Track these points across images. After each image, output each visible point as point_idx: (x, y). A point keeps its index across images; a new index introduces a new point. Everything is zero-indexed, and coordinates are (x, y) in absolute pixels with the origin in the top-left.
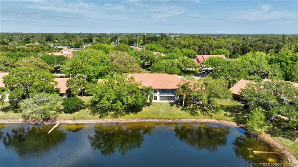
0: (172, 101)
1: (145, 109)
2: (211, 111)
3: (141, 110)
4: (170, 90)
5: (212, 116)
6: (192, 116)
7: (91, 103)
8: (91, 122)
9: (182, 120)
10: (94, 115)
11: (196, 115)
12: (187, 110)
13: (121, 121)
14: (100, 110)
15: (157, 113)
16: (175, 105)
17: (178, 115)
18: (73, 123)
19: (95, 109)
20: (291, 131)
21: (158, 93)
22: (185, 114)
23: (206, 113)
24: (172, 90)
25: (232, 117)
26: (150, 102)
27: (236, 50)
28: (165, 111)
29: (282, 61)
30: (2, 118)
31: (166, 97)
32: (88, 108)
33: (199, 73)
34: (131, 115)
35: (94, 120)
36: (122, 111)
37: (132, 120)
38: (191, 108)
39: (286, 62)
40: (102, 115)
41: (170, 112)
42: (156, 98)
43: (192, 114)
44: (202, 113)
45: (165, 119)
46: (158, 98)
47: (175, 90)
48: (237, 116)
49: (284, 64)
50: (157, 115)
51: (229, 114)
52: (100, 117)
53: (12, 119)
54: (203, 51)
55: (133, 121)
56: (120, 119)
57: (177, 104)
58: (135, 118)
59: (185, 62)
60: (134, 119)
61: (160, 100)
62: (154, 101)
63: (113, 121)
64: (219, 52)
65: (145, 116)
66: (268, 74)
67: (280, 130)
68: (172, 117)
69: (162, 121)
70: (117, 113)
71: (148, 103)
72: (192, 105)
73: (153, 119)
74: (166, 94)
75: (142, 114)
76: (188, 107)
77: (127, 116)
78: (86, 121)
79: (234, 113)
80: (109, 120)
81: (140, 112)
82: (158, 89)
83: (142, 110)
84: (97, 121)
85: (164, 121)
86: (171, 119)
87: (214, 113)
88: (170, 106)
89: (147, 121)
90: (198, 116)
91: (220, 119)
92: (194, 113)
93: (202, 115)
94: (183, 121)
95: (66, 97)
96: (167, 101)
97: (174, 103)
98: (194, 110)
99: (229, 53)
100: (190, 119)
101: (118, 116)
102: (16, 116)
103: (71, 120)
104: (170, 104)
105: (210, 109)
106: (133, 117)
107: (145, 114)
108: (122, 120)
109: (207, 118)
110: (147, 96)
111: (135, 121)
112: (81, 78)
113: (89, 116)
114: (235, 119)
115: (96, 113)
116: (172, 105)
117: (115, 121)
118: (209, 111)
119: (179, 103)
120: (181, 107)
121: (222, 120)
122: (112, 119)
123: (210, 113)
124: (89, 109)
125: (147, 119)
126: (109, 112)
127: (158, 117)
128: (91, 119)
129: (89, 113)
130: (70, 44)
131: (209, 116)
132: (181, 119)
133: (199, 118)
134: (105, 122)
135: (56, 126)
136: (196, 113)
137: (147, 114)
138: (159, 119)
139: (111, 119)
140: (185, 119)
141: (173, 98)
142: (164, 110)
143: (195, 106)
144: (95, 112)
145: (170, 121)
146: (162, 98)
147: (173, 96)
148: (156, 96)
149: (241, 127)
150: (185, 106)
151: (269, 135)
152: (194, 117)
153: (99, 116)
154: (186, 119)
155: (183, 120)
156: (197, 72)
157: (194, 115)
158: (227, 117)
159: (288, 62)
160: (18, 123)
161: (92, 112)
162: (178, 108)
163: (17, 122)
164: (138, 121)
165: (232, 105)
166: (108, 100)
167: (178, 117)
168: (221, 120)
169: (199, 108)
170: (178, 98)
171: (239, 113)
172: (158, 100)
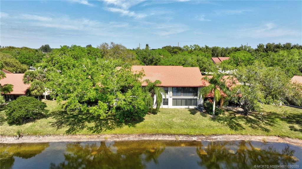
0: (192, 107)
1: (148, 118)
2: (264, 123)
3: (141, 120)
5: (269, 130)
6: (234, 131)
7: (60, 109)
8: (50, 141)
9: (216, 137)
10: (58, 128)
11: (239, 128)
12: (220, 120)
13: (105, 138)
14: (73, 119)
15: (170, 126)
16: (198, 113)
17: (207, 128)
18: (16, 142)
19: (65, 118)
21: (170, 93)
22: (218, 126)
23: (255, 125)
24: (193, 88)
26: (157, 108)
28: (183, 121)
31: (182, 100)
32: (53, 117)
34: (125, 127)
35: (56, 137)
36: (109, 122)
37: (125, 137)
38: (227, 118)
40: (73, 128)
41: (192, 124)
42: (166, 102)
43: (232, 127)
44: (249, 125)
45: (185, 135)
46: (170, 101)
47: (197, 88)
50: (171, 128)
51: (297, 126)
52: (68, 132)
55: (126, 139)
56: (104, 135)
57: (201, 110)
58: (132, 134)
60: (129, 135)
61: (173, 105)
62: (162, 106)
63: (91, 138)
65: (150, 130)
68: (197, 132)
69: (180, 138)
70: (100, 125)
71: (154, 110)
72: (227, 113)
73: (164, 134)
74: (183, 96)
75: (145, 126)
76: (220, 116)
77: (117, 130)
78: (41, 138)
81: (140, 123)
82: (170, 87)
83: (144, 119)
84: (61, 139)
85: (184, 139)
86: (197, 135)
88: (190, 114)
89: (153, 138)
90: (244, 131)
91: (285, 136)
92: (234, 125)
93: (250, 129)
94: (219, 139)
96: (184, 107)
97: (196, 109)
98: (233, 120)
100: (230, 136)
101: (101, 129)
103: (14, 136)
104: (190, 111)
105: (259, 119)
106: (128, 132)
107: (149, 126)
108: (108, 136)
109: (261, 134)
110: (153, 96)
111: (132, 139)
113: (48, 130)
115: (63, 125)
116: (193, 112)
117: (95, 138)
118: (258, 122)
119: (206, 109)
120: (209, 116)
121: (289, 137)
122: (90, 135)
123: (263, 126)
125: (153, 135)
126: (86, 123)
127: (173, 132)
128: (50, 135)
129: (51, 124)
131: (263, 130)
132: (214, 135)
133: (247, 134)
136: (238, 125)
137: (152, 127)
138: (174, 135)
139: (88, 134)
140: (221, 135)
141: (195, 102)
142: (182, 119)
143: (232, 114)
144: (62, 123)
145: (194, 139)
146: (176, 102)
147: (193, 99)
148: (167, 98)
150: (216, 114)
152: (237, 132)
153: (67, 129)
154: (224, 136)
155: (218, 137)
157: (236, 129)
158: (297, 132)
161: (56, 123)
162: (204, 118)
167: (209, 133)
168: (287, 138)
169: (239, 118)
170: (203, 101)
172: (170, 105)
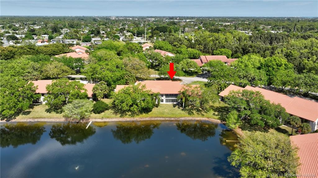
0: (175, 103)
1: (155, 110)
3: (151, 111)
4: (174, 95)
5: (204, 115)
6: (189, 115)
7: (112, 105)
9: (181, 118)
10: (116, 115)
11: (192, 114)
12: (186, 110)
14: (120, 111)
15: (163, 113)
16: (177, 106)
17: (178, 114)
18: (102, 121)
19: (116, 110)
20: (256, 126)
21: (164, 97)
22: (184, 113)
23: (199, 113)
24: (175, 94)
25: (218, 116)
26: (158, 104)
27: (238, 50)
28: (169, 111)
29: (270, 66)
30: (49, 118)
31: (170, 100)
33: (201, 73)
34: (144, 114)
35: (116, 119)
38: (189, 109)
39: (273, 67)
41: (173, 112)
42: (162, 101)
43: (189, 114)
44: (197, 113)
45: (169, 117)
46: (164, 100)
47: (177, 94)
48: (222, 115)
49: (271, 69)
51: (216, 113)
52: (121, 116)
53: (56, 118)
54: (208, 49)
55: (145, 119)
56: (136, 118)
58: (147, 117)
59: (189, 64)
61: (166, 102)
62: (161, 103)
64: (221, 52)
65: (155, 115)
66: (254, 78)
67: (249, 126)
68: (174, 116)
69: (167, 119)
70: (133, 114)
71: (156, 104)
72: (190, 107)
73: (160, 117)
74: (170, 98)
75: (152, 113)
77: (141, 116)
78: (111, 119)
79: (221, 113)
80: (127, 118)
82: (164, 94)
84: (119, 120)
85: (169, 119)
86: (174, 118)
87: (206, 113)
89: (156, 119)
90: (194, 115)
91: (209, 118)
93: (197, 115)
95: (92, 100)
96: (171, 103)
97: (177, 104)
98: (191, 110)
99: (230, 53)
100: (188, 118)
102: (59, 116)
103: (100, 119)
104: (173, 105)
105: (203, 109)
106: (145, 116)
108: (138, 118)
109: (200, 117)
110: (156, 100)
111: (147, 119)
112: (103, 85)
113: (112, 116)
114: (220, 118)
116: (174, 106)
117: (132, 119)
118: (202, 111)
119: (180, 104)
120: (181, 108)
121: (211, 118)
123: (203, 113)
124: (111, 110)
125: (156, 117)
126: (127, 113)
127: (164, 116)
128: (114, 118)
129: (112, 113)
130: (77, 36)
131: (202, 115)
133: (194, 117)
134: (125, 120)
135: (90, 123)
136: (192, 113)
139: (129, 118)
141: (176, 101)
143: (192, 107)
144: (117, 113)
145: (172, 119)
146: (167, 101)
147: (175, 99)
149: (223, 123)
150: (185, 107)
151: (241, 129)
152: (191, 116)
153: (120, 115)
154: (185, 118)
155: (183, 118)
156: (200, 73)
158: (215, 116)
159: (274, 67)
160: (62, 121)
161: (114, 112)
162: (179, 109)
163: (60, 121)
164: (149, 119)
165: (221, 106)
166: (127, 105)
167: (179, 116)
169: (195, 109)
170: (180, 100)
171: (224, 113)
172: (164, 102)
